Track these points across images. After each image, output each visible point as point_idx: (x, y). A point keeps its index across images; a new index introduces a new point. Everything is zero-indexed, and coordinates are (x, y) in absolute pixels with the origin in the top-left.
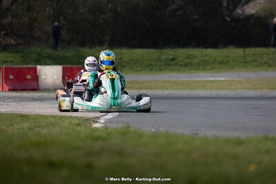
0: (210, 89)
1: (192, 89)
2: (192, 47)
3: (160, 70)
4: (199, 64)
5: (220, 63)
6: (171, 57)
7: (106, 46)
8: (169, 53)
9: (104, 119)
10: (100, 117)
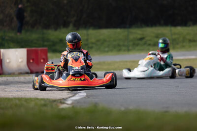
2: (161, 25)
3: (129, 50)
5: (190, 41)
6: (139, 37)
8: (137, 32)
9: (71, 100)
10: (67, 98)
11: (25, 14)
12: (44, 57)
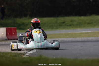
0: (83, 37)
1: (74, 37)
3: (57, 28)
5: (88, 23)
7: (28, 17)
9: (29, 53)
10: (26, 52)
12: (15, 32)
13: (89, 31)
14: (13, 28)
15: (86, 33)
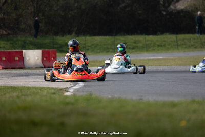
0: (152, 66)
2: (138, 34)
3: (114, 52)
4: (143, 47)
5: (159, 46)
7: (74, 33)
8: (121, 39)
9: (73, 89)
10: (70, 88)
11: (40, 24)
12: (54, 56)
13: (160, 56)
14: (51, 50)
15: (155, 60)
